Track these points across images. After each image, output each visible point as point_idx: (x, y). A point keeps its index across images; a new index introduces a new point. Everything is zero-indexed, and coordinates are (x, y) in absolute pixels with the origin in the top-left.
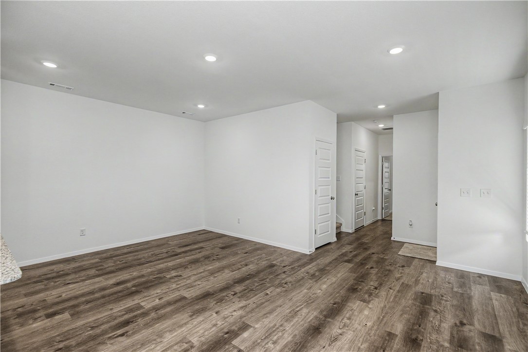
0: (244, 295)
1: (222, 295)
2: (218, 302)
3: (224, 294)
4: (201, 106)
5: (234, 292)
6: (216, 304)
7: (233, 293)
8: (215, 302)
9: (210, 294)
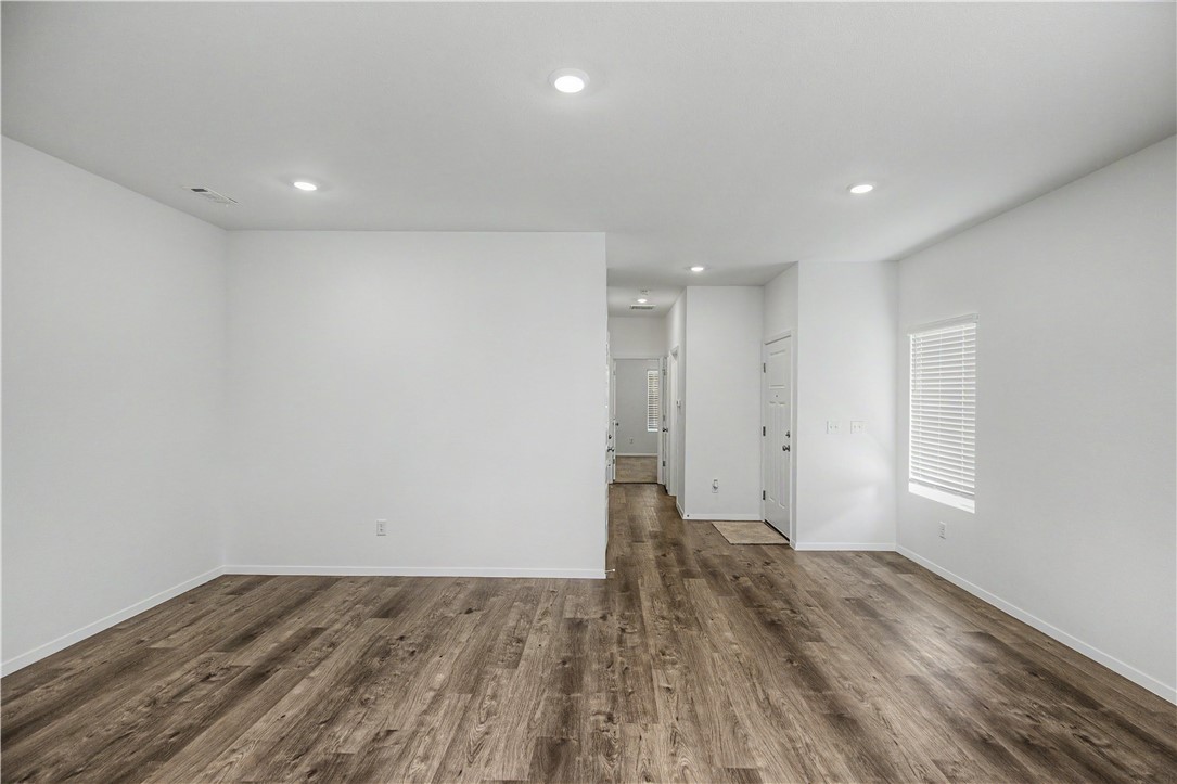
4: (306, 186)
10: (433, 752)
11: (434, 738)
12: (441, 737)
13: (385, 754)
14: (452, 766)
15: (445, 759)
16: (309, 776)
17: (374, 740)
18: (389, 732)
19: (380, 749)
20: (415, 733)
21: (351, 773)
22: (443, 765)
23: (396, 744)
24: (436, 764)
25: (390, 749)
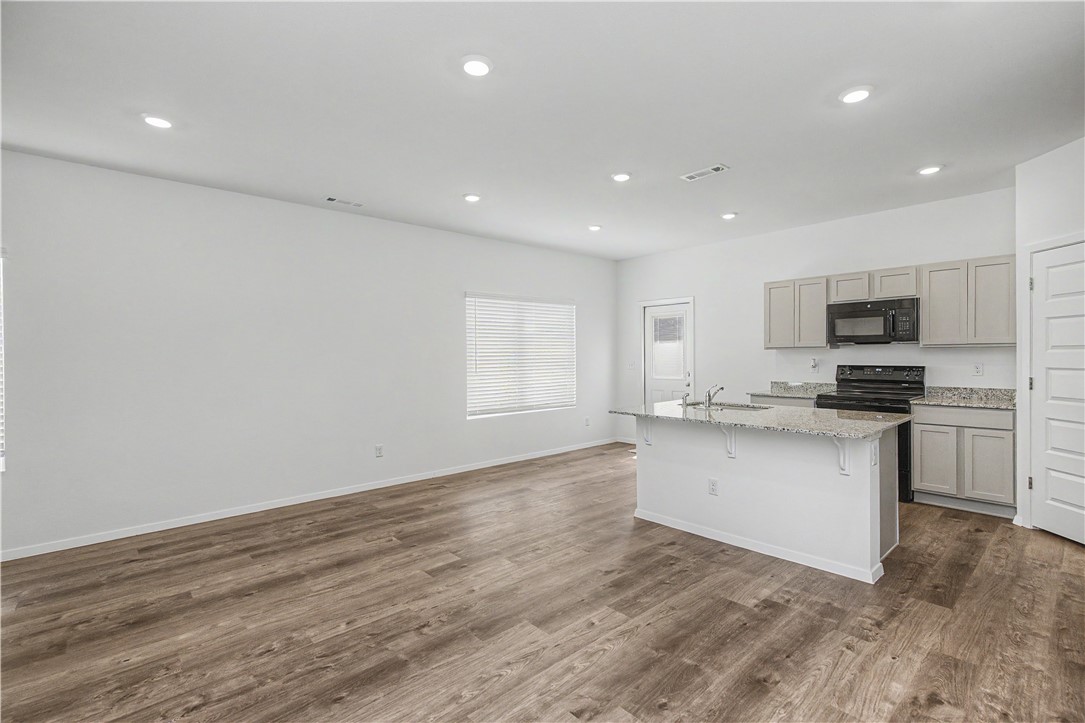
0: (402, 626)
1: (454, 626)
2: (466, 609)
3: (447, 628)
5: (421, 634)
6: (471, 606)
7: (425, 630)
8: (472, 610)
9: (480, 629)
10: (560, 671)
11: (549, 683)
12: (543, 681)
13: (597, 691)
14: (558, 653)
15: (558, 661)
16: (665, 704)
17: (598, 713)
18: (578, 714)
19: (597, 699)
20: (557, 699)
21: (631, 688)
22: (561, 658)
23: (581, 696)
24: (566, 661)
25: (589, 693)
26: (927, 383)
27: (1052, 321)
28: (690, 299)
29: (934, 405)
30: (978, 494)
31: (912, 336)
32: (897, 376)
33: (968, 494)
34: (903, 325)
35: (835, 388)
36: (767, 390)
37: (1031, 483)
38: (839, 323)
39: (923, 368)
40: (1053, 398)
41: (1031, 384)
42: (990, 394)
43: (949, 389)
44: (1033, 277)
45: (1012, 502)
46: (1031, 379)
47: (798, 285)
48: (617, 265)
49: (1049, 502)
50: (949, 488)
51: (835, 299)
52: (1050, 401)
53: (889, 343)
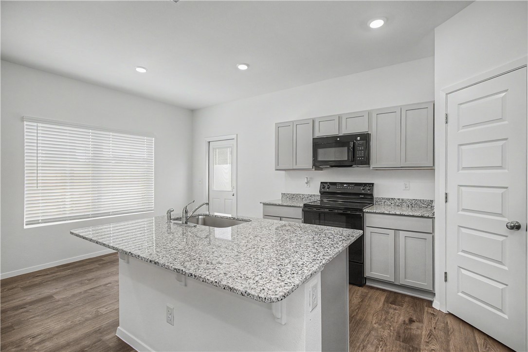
26: (375, 195)
27: (463, 147)
28: (234, 136)
29: (380, 213)
30: (409, 282)
31: (366, 161)
32: (356, 190)
33: (402, 282)
34: (360, 154)
35: (319, 198)
36: (278, 199)
37: (446, 277)
38: (321, 151)
39: (373, 184)
40: (464, 210)
41: (446, 198)
42: (414, 204)
43: (389, 199)
44: (448, 113)
45: (432, 290)
46: (446, 194)
47: (296, 124)
48: (192, 112)
49: (460, 294)
50: (389, 277)
51: (318, 134)
52: (460, 212)
53: (351, 166)
